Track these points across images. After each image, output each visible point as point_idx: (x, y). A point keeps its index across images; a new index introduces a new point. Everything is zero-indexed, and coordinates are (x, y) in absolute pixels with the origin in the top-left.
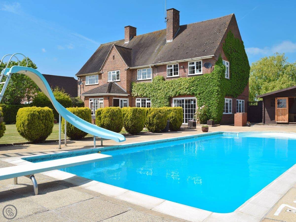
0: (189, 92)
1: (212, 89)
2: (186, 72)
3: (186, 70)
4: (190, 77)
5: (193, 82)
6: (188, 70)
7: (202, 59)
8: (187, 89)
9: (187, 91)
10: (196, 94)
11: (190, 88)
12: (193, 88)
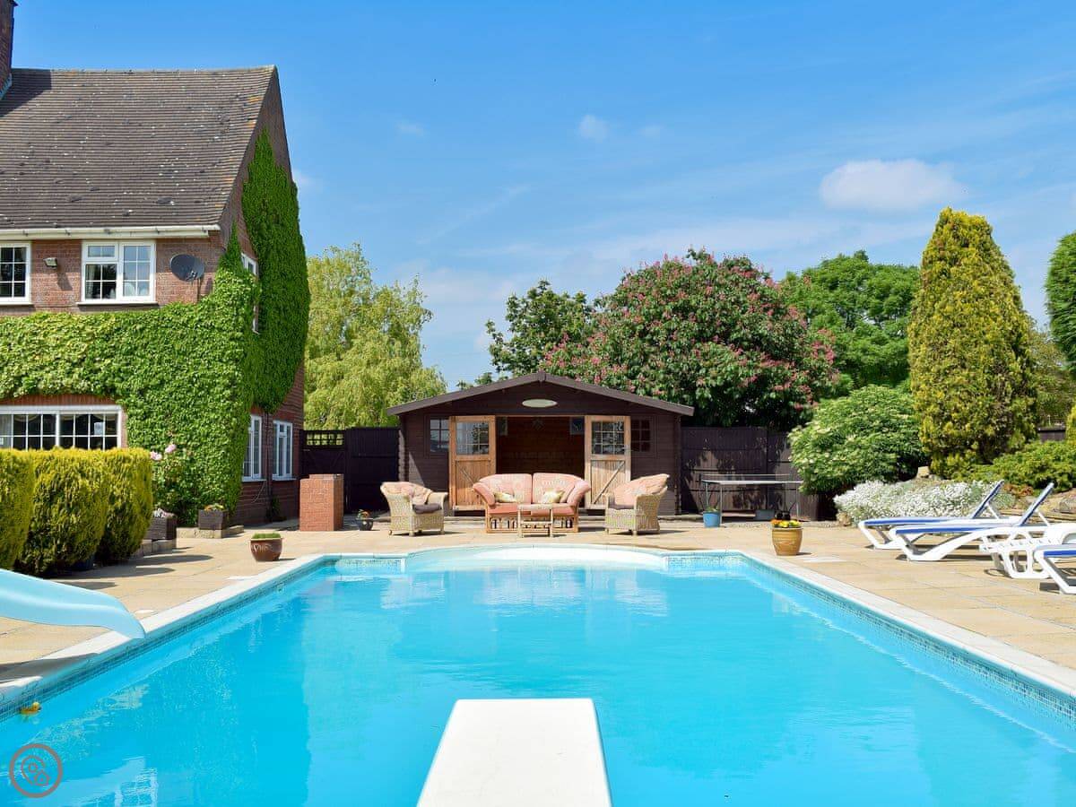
0: (88, 379)
1: (209, 373)
2: (70, 288)
3: (71, 277)
4: (91, 314)
5: (107, 337)
6: (80, 279)
7: (160, 236)
8: (74, 365)
9: (76, 376)
10: (126, 393)
11: (95, 362)
12: (110, 365)
